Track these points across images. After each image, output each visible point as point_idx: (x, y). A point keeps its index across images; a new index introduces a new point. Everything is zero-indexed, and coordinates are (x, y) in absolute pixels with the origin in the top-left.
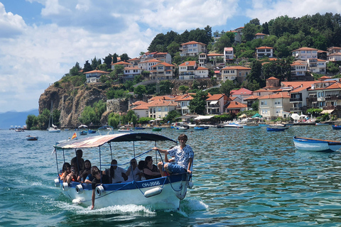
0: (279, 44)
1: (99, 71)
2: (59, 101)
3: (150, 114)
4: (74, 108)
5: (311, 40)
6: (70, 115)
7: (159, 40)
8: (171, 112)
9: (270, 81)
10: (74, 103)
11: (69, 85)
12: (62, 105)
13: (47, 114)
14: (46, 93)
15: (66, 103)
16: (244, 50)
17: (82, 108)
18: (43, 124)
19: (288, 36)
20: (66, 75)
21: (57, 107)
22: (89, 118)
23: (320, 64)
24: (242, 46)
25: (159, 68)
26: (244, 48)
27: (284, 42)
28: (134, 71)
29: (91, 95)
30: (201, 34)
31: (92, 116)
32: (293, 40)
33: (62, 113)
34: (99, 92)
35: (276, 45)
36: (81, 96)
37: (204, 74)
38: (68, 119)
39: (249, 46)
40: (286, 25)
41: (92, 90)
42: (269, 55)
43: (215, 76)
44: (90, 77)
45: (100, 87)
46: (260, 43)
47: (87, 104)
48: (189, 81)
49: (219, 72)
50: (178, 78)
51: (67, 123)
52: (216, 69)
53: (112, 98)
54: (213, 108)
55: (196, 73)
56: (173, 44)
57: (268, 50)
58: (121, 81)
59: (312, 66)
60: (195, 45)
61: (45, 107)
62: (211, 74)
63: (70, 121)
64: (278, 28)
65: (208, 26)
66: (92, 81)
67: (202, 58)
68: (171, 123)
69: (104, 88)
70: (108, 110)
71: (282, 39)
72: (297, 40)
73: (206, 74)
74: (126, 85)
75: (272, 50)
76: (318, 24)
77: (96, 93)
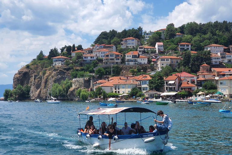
0: (195, 42)
1: (63, 57)
2: (29, 79)
3: (114, 91)
4: (43, 84)
5: (217, 39)
6: (39, 90)
7: (103, 36)
8: (133, 89)
9: (203, 67)
10: (43, 81)
11: (37, 67)
12: (33, 82)
13: (20, 89)
14: (20, 73)
15: (36, 81)
16: (169, 45)
17: (50, 85)
18: (17, 96)
19: (201, 36)
20: (34, 60)
21: (28, 83)
22: (58, 92)
23: (228, 56)
24: (167, 42)
25: (111, 56)
26: (169, 43)
27: (198, 40)
28: (91, 58)
29: (58, 75)
30: (136, 32)
31: (60, 91)
32: (204, 39)
33: (32, 88)
34: (64, 73)
35: (192, 42)
36: (49, 75)
37: (144, 61)
38: (37, 93)
39: (172, 42)
40: (198, 28)
41: (58, 71)
42: (188, 49)
43: (152, 63)
44: (56, 61)
45: (65, 69)
46: (181, 41)
47: (55, 82)
48: (133, 66)
49: (155, 60)
50: (125, 64)
51: (36, 96)
52: (153, 58)
53: (75, 77)
54: (170, 87)
55: (139, 60)
56: (115, 39)
57: (188, 46)
58: (81, 65)
59: (222, 58)
60: (133, 40)
61: (18, 84)
62: (149, 61)
63: (39, 94)
64: (192, 30)
65: (140, 27)
66: (58, 64)
67: (140, 50)
68: (136, 98)
69: (68, 70)
70: (74, 87)
71: (197, 38)
72: (207, 39)
73: (146, 61)
74: (85, 68)
75: (190, 46)
76: (219, 28)
77: (62, 74)
